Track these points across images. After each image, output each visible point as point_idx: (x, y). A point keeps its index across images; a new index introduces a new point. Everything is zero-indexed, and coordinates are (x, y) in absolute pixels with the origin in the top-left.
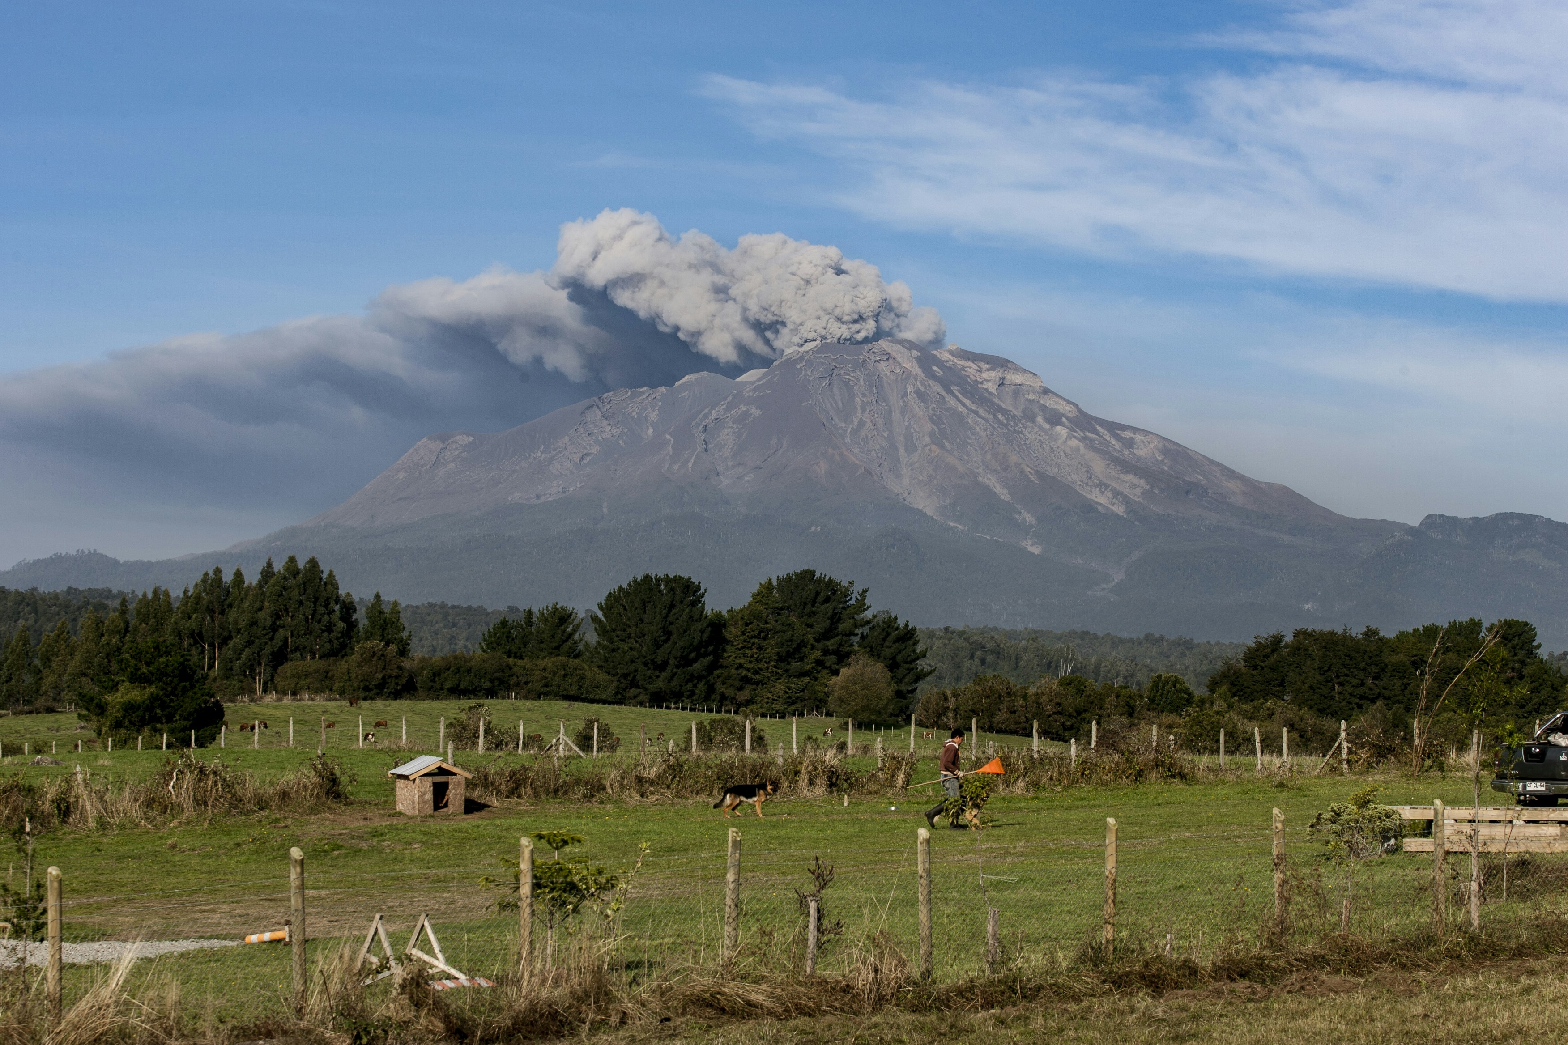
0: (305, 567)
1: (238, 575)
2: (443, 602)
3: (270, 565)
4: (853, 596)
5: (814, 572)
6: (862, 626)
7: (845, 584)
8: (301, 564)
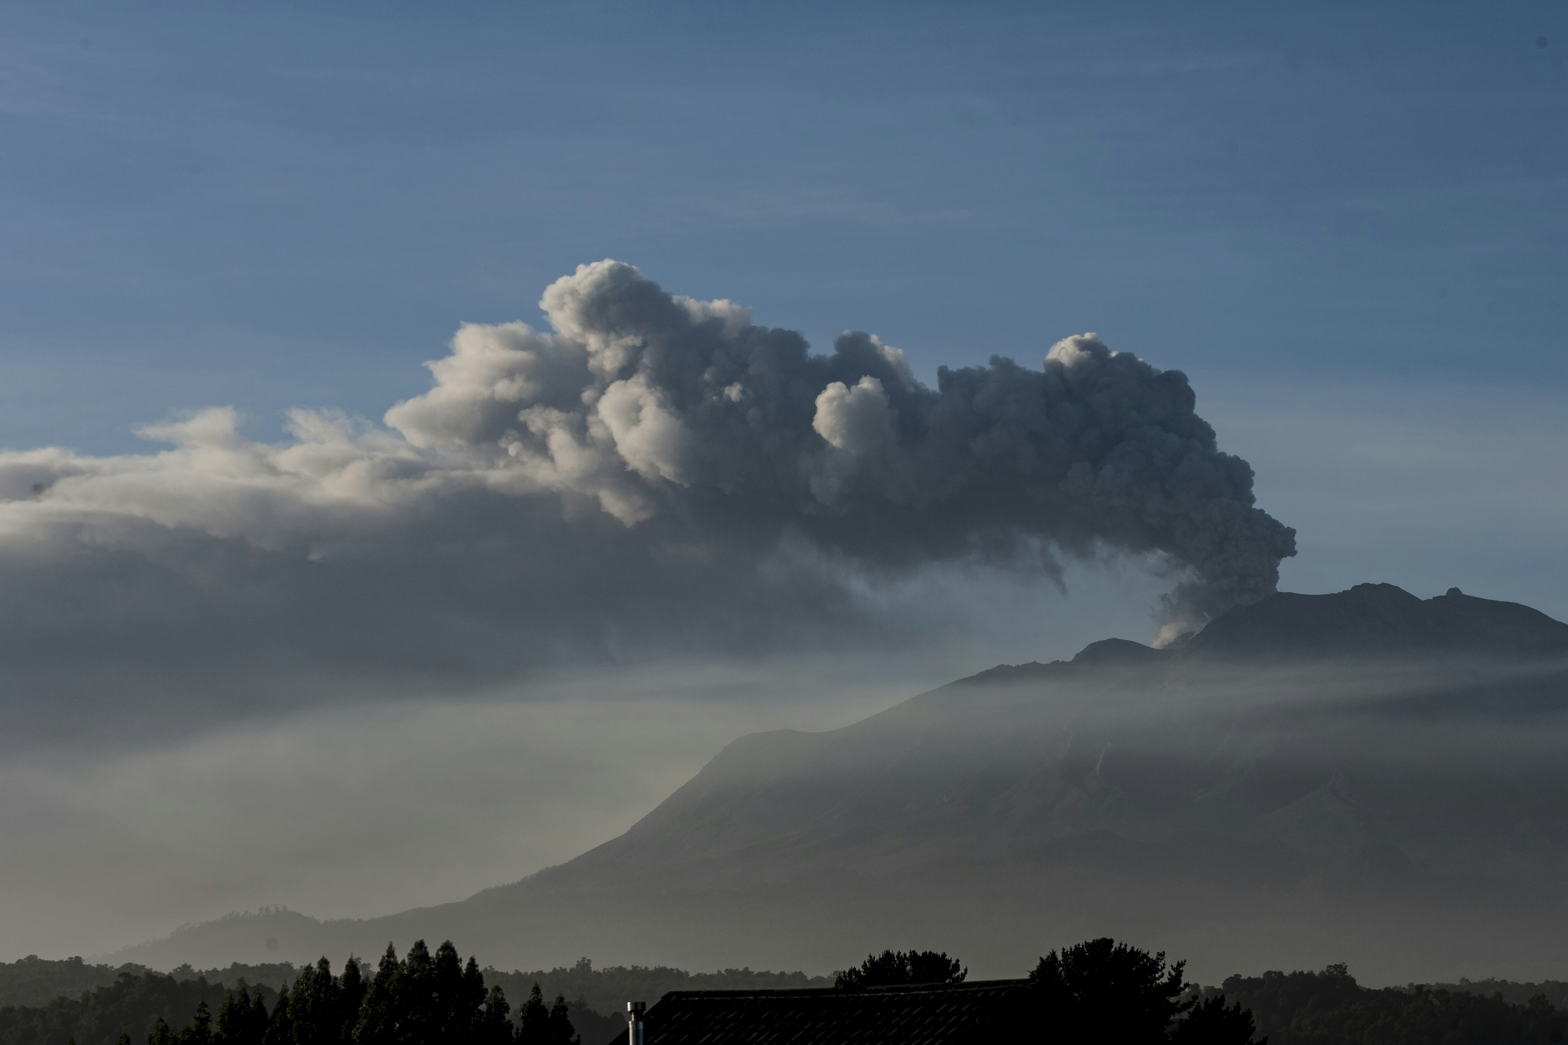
0: (438, 955)
1: (352, 967)
2: (747, 969)
3: (391, 953)
4: (1165, 971)
5: (1111, 941)
6: (1180, 1011)
7: (1153, 956)
8: (432, 952)
